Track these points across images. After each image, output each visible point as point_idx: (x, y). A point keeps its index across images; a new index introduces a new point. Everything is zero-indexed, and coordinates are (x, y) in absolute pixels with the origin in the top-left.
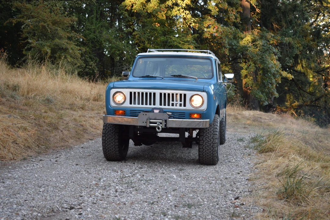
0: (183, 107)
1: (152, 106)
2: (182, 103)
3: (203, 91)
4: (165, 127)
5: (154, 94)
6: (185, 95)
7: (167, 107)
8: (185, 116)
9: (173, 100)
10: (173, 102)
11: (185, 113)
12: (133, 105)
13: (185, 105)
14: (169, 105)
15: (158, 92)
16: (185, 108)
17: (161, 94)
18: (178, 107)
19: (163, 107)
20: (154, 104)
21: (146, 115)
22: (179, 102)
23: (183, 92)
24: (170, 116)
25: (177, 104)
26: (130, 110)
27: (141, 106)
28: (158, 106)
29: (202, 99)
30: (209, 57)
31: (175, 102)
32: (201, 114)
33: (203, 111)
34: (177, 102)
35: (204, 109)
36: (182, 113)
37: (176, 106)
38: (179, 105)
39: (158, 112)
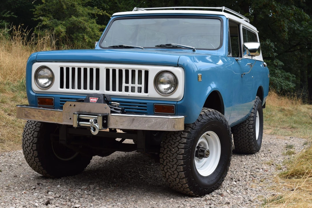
0: (143, 94)
1: (88, 91)
2: (143, 86)
3: (177, 65)
4: (104, 127)
5: (98, 70)
6: (147, 72)
7: (117, 93)
8: (146, 110)
9: (127, 82)
10: (127, 85)
11: (146, 103)
12: (65, 90)
13: (146, 91)
14: (120, 90)
15: (103, 67)
16: (146, 94)
17: (108, 70)
18: (136, 94)
19: (111, 92)
20: (98, 88)
22: (137, 85)
23: (143, 67)
24: (115, 109)
25: (134, 87)
26: (61, 98)
27: (76, 90)
28: (103, 90)
29: (174, 79)
30: (218, 16)
31: (130, 85)
32: (173, 106)
33: (177, 101)
34: (133, 85)
35: (179, 98)
36: (142, 103)
37: (132, 91)
38: (136, 89)
39: (95, 101)
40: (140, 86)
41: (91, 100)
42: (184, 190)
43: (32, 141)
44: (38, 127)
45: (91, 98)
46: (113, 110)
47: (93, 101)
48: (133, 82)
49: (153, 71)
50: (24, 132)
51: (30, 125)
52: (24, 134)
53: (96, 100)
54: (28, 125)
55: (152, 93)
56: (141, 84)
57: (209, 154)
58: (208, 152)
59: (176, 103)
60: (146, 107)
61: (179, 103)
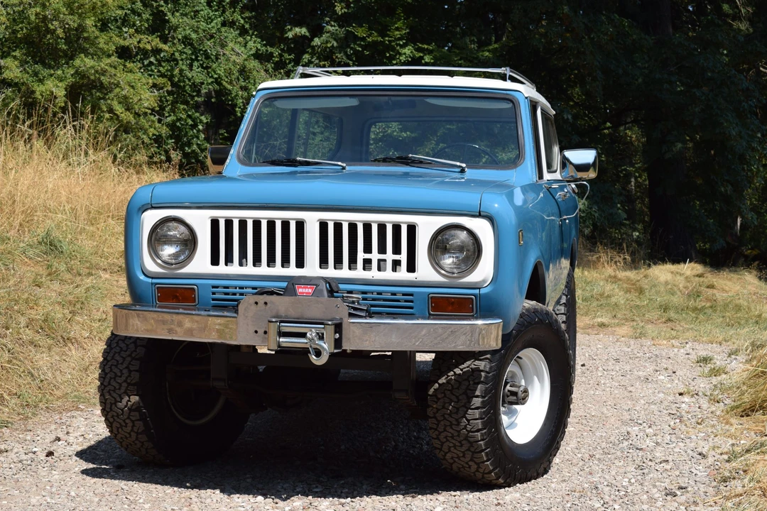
0: (403, 274)
2: (403, 257)
3: (480, 215)
4: (335, 348)
5: (300, 225)
6: (412, 229)
7: (345, 273)
8: (412, 308)
9: (368, 249)
10: (368, 256)
11: (412, 295)
12: (222, 269)
13: (411, 267)
14: (353, 267)
15: (312, 220)
16: (411, 275)
17: (323, 226)
18: (388, 275)
19: (330, 272)
20: (300, 264)
21: (266, 303)
22: (390, 256)
23: (404, 220)
24: (355, 309)
25: (385, 260)
26: (213, 287)
27: (250, 269)
28: (312, 268)
29: (474, 244)
30: (508, 92)
31: (375, 256)
32: (472, 299)
33: (480, 289)
34: (382, 256)
35: (484, 281)
36: (404, 295)
37: (379, 269)
38: (389, 265)
39: (310, 293)
40: (397, 257)
41: (300, 290)
42: (483, 477)
43: (127, 378)
44: (140, 346)
45: (299, 288)
46: (352, 311)
47: (304, 293)
48: (382, 250)
49: (427, 226)
50: (106, 361)
51: (120, 342)
52: (104, 365)
53: (310, 291)
54: (115, 341)
55: (425, 271)
56: (400, 254)
57: (528, 396)
58: (526, 391)
59: (477, 291)
60: (412, 301)
61: (483, 291)
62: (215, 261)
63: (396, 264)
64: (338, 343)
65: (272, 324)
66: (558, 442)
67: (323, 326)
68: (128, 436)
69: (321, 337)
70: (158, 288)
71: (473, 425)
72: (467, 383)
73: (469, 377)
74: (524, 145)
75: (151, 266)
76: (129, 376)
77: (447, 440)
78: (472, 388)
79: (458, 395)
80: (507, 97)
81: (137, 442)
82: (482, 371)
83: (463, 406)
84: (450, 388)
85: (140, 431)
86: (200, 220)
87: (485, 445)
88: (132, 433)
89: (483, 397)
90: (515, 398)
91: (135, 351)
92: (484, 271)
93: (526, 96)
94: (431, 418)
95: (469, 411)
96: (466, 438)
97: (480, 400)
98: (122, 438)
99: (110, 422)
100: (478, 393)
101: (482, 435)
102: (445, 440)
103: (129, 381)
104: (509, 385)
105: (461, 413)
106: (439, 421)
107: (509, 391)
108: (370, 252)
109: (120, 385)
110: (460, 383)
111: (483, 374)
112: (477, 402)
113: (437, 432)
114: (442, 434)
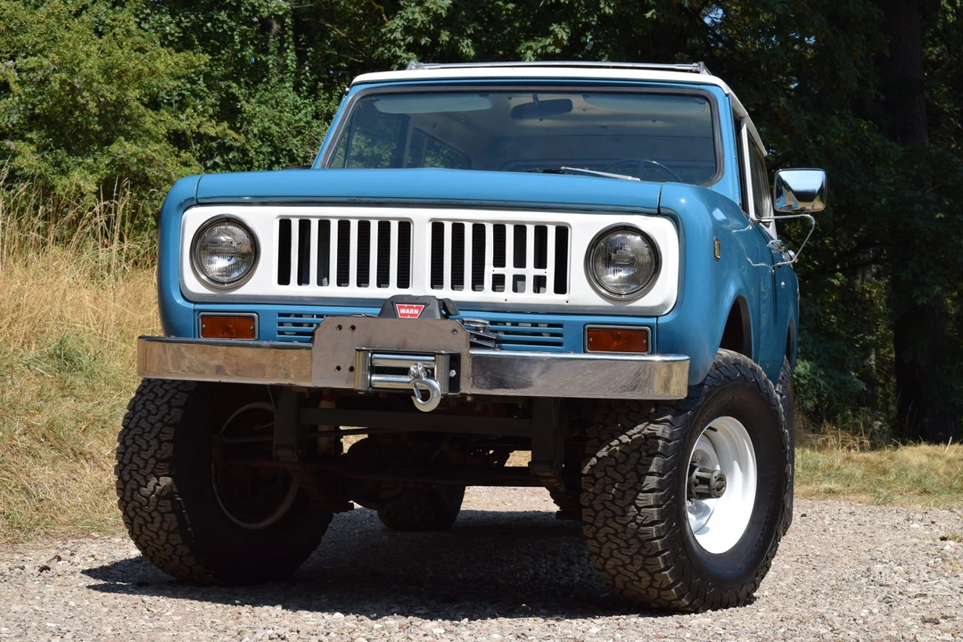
0: (549, 296)
2: (549, 272)
3: (659, 213)
4: (450, 391)
5: (405, 227)
6: (562, 232)
7: (467, 294)
8: (560, 344)
9: (499, 261)
10: (499, 271)
11: (560, 326)
12: (293, 289)
13: (561, 287)
14: (478, 282)
15: (422, 219)
16: (560, 299)
17: (437, 228)
18: (528, 296)
19: (446, 292)
20: (404, 283)
21: (353, 327)
22: (530, 271)
23: (551, 218)
24: (479, 338)
25: (523, 277)
26: (280, 315)
27: (332, 290)
28: (420, 288)
29: (650, 254)
30: (700, 87)
31: (509, 271)
32: (646, 331)
33: (657, 317)
34: (519, 271)
35: (664, 306)
36: (550, 325)
37: (515, 289)
38: (530, 283)
39: (415, 315)
40: (540, 272)
41: (403, 311)
42: (659, 596)
43: (155, 452)
44: (176, 407)
45: (400, 308)
46: (475, 340)
47: (406, 315)
48: (520, 261)
49: (584, 229)
50: (126, 430)
51: (148, 403)
52: (125, 436)
53: (416, 312)
54: (141, 402)
55: (580, 292)
56: (545, 267)
57: (724, 486)
58: (721, 479)
59: (653, 321)
60: (561, 335)
61: (661, 320)
62: (284, 278)
63: (540, 283)
64: (454, 383)
65: (361, 353)
66: (767, 558)
67: (433, 358)
68: (155, 537)
69: (431, 375)
70: (202, 316)
71: (645, 515)
72: (637, 455)
73: (640, 446)
74: (723, 156)
75: (194, 285)
76: (160, 449)
77: (609, 540)
78: (645, 462)
79: (624, 472)
80: (700, 93)
81: (167, 546)
82: (659, 438)
83: (631, 488)
84: (614, 463)
85: (171, 529)
86: (264, 222)
87: (662, 545)
88: (161, 533)
89: (661, 475)
90: (707, 487)
91: (169, 414)
92: (664, 291)
93: (726, 92)
94: (586, 507)
95: (641, 494)
96: (636, 535)
97: (656, 478)
98: (146, 541)
99: (130, 518)
100: (653, 469)
101: (658, 530)
102: (605, 539)
103: (158, 456)
104: (697, 469)
105: (629, 498)
106: (597, 512)
107: (697, 477)
108: (503, 265)
109: (146, 461)
110: (627, 455)
111: (661, 442)
112: (651, 481)
113: (593, 529)
114: (601, 531)
